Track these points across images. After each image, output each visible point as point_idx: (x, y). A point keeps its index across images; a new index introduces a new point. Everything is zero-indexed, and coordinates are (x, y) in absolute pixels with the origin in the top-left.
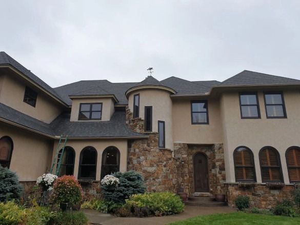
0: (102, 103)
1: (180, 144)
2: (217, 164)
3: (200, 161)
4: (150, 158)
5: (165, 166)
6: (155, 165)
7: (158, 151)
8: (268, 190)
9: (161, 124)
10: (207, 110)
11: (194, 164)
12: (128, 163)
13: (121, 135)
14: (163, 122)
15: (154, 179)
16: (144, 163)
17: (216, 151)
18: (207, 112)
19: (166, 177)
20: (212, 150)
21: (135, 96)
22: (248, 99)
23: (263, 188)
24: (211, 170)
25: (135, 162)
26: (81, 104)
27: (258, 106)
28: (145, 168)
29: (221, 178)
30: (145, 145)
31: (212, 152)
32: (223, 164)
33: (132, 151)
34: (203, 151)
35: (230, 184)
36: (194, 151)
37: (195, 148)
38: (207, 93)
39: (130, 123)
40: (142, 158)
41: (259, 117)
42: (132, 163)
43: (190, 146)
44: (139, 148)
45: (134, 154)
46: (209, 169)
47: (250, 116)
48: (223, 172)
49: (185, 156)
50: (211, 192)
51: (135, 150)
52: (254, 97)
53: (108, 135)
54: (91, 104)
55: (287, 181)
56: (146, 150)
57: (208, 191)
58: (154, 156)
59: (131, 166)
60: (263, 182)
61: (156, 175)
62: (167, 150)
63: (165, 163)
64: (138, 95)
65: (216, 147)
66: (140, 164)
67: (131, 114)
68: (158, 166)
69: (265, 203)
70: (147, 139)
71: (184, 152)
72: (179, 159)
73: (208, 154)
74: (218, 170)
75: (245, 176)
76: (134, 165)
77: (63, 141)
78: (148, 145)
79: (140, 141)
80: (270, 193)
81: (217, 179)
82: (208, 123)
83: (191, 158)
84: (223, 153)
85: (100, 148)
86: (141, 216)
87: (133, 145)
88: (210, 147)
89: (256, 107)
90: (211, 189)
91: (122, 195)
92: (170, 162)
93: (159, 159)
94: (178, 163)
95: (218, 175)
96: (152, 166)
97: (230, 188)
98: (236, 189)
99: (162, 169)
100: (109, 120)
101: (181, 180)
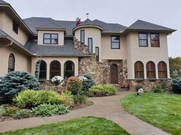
0: (58, 34)
1: (105, 60)
2: (124, 70)
3: (114, 69)
4: (92, 67)
5: (99, 71)
6: (95, 71)
7: (96, 63)
8: (149, 82)
9: (97, 49)
10: (119, 41)
11: (111, 70)
12: (79, 70)
13: (75, 54)
14: (98, 48)
15: (94, 78)
16: (89, 70)
17: (123, 63)
18: (119, 43)
19: (100, 77)
20: (120, 63)
21: (81, 31)
22: (143, 36)
23: (147, 81)
24: (119, 73)
25: (83, 69)
26: (44, 34)
27: (147, 40)
28: (90, 73)
29: (125, 77)
30: (89, 60)
31: (120, 64)
32: (127, 70)
33: (81, 63)
34: (116, 63)
35: (132, 80)
36: (111, 63)
37: (112, 62)
38: (121, 32)
39: (78, 47)
40: (88, 67)
41: (147, 46)
42: (81, 70)
43: (110, 61)
44: (85, 62)
45: (83, 65)
46: (118, 72)
47: (143, 45)
48: (126, 74)
49: (107, 66)
50: (119, 84)
51: (83, 63)
52: (146, 35)
53: (66, 54)
54: (51, 34)
55: (157, 78)
56: (90, 63)
57: (117, 83)
58: (94, 66)
59: (80, 71)
60: (147, 78)
61: (95, 76)
62: (100, 63)
63: (99, 69)
64: (84, 30)
65: (124, 61)
66: (86, 70)
67: (79, 42)
68: (96, 71)
69: (147, 88)
70: (90, 57)
71: (107, 64)
72: (104, 67)
73: (118, 65)
74: (124, 73)
75: (139, 76)
76: (82, 71)
77: (39, 57)
78: (91, 60)
79: (86, 58)
80: (150, 83)
81: (123, 77)
82: (119, 48)
83: (110, 67)
84: (127, 64)
85: (62, 62)
86: (101, 96)
87: (81, 60)
88: (120, 61)
89: (146, 41)
90: (119, 83)
91: (86, 86)
92: (101, 69)
93: (97, 67)
94: (104, 70)
95: (124, 75)
96: (93, 71)
97: (132, 82)
98: (135, 82)
99: (98, 73)
100: (63, 45)
101: (105, 78)
